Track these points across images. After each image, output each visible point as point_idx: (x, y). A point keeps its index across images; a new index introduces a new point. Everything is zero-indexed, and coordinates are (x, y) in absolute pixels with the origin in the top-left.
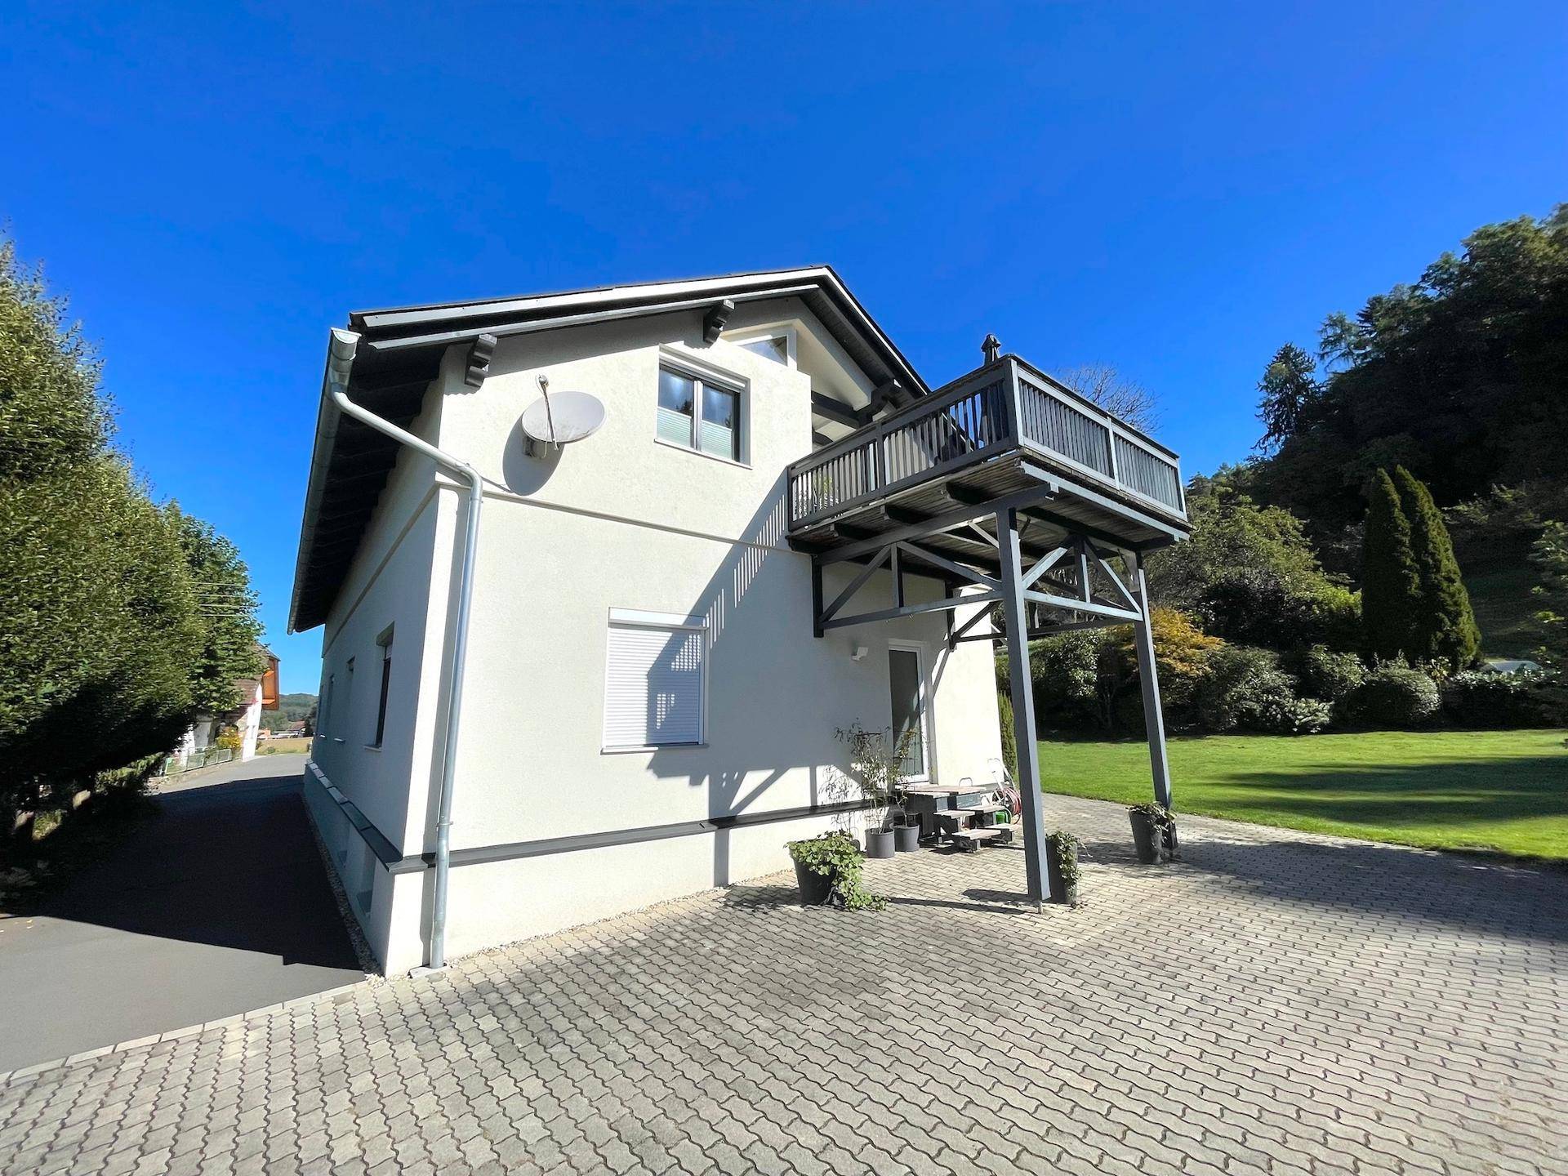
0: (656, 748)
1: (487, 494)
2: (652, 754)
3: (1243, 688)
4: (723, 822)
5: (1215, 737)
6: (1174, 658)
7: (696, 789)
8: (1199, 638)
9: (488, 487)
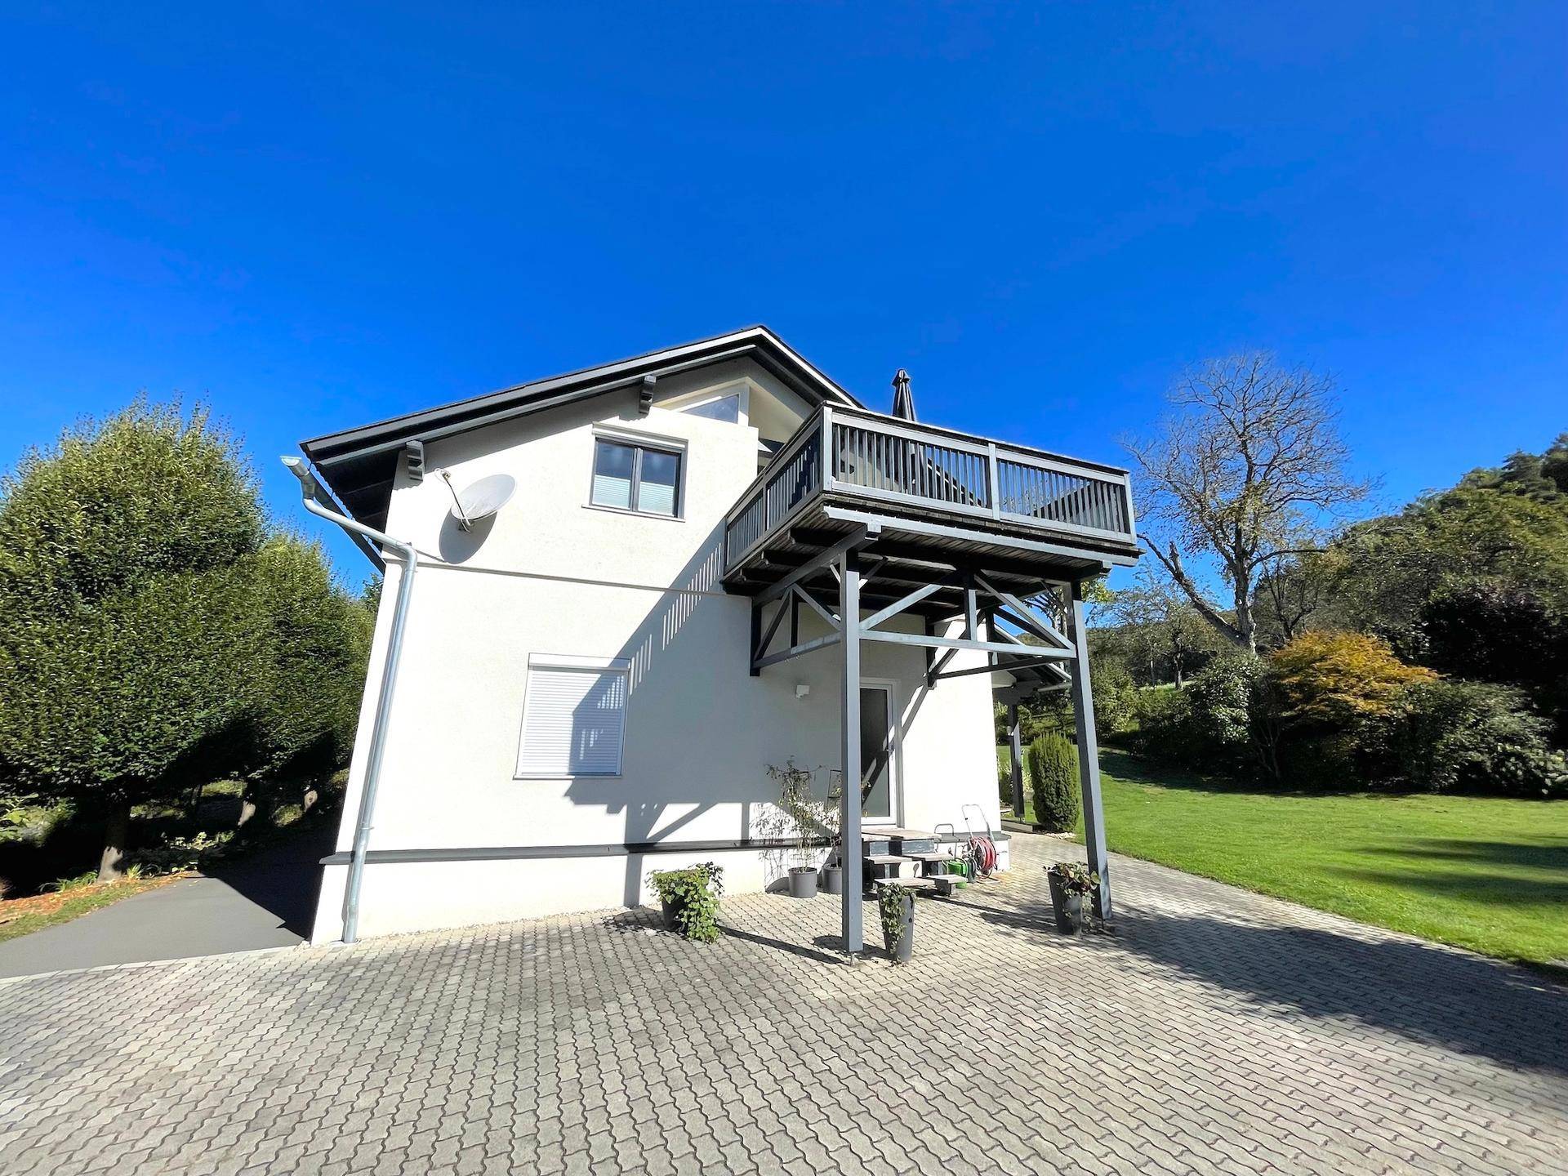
0: (573, 777)
1: (420, 564)
2: (571, 782)
3: (1461, 735)
4: (637, 847)
5: (1422, 796)
6: (1355, 694)
7: (614, 817)
8: (1396, 668)
9: (423, 559)
